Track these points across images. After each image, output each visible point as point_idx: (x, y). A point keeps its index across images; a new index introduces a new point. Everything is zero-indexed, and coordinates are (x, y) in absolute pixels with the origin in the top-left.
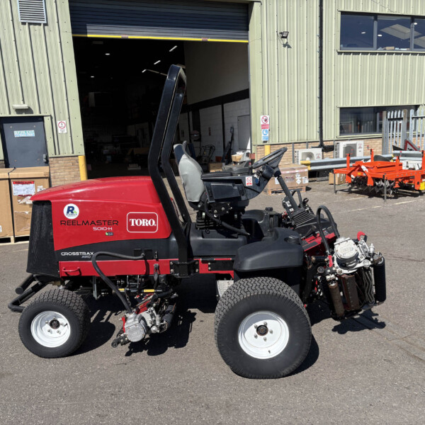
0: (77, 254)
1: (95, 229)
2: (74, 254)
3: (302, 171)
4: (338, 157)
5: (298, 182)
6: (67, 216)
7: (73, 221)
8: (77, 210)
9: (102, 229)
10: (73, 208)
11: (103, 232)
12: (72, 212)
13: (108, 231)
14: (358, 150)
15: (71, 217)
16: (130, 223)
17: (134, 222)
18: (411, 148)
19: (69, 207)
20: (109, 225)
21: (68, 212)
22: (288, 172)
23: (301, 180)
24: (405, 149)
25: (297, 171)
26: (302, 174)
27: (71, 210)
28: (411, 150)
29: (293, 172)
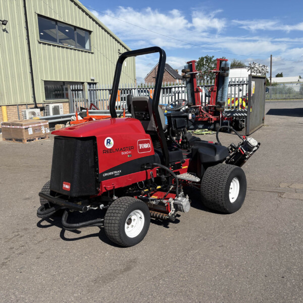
0: (112, 173)
1: (123, 153)
2: (110, 174)
3: (45, 124)
4: (49, 115)
5: (44, 132)
6: (106, 147)
7: (110, 149)
8: (112, 141)
9: (126, 153)
10: (110, 140)
11: (127, 155)
12: (110, 144)
13: (129, 154)
14: (60, 110)
15: (109, 147)
16: (139, 147)
17: (141, 146)
18: (94, 108)
19: (108, 140)
20: (129, 150)
21: (107, 144)
22: (36, 125)
23: (45, 130)
24: (90, 109)
25: (42, 124)
26: (45, 126)
27: (109, 142)
28: (94, 109)
29: (39, 125)
